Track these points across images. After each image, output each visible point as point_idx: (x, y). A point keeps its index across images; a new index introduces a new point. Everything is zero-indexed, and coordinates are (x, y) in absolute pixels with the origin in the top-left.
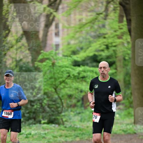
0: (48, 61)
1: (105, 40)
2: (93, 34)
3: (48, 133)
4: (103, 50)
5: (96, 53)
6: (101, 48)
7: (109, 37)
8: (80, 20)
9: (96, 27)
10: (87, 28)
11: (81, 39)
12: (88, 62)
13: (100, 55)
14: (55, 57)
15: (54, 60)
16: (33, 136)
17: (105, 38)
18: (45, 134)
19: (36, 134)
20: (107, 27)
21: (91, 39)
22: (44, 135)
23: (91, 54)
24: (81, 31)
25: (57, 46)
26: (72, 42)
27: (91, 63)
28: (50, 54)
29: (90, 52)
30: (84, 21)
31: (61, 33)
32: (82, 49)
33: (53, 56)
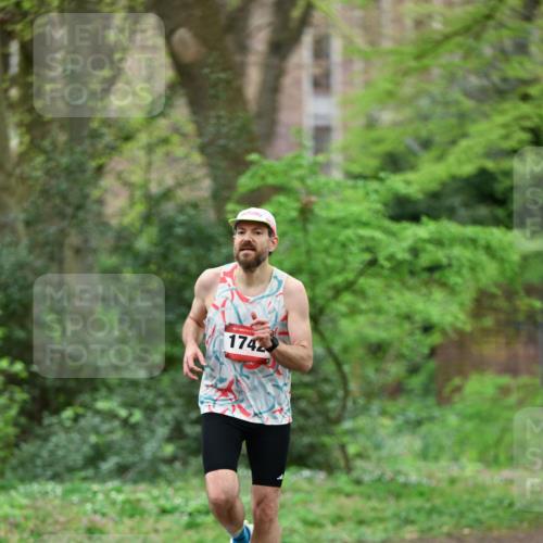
0: (282, 199)
1: (526, 108)
2: (474, 81)
4: (514, 152)
5: (490, 165)
6: (508, 145)
8: (419, 23)
9: (488, 51)
10: (451, 57)
11: (424, 103)
12: (456, 201)
13: (507, 173)
14: (309, 182)
15: (309, 193)
17: (525, 98)
20: (533, 49)
21: (468, 104)
23: (468, 169)
24: (425, 70)
25: (322, 133)
26: (387, 116)
27: (466, 205)
28: (292, 166)
29: (462, 162)
30: (437, 26)
31: (337, 77)
32: (426, 144)
33: (302, 179)
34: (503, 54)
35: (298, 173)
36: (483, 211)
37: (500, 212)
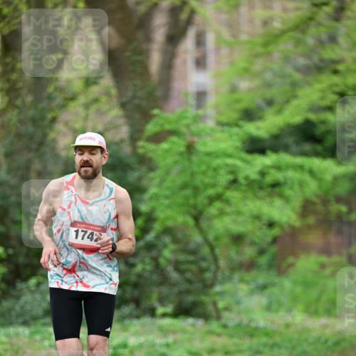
0: (174, 139)
1: (336, 79)
2: (302, 61)
3: (175, 342)
4: (330, 109)
5: (312, 117)
6: (326, 103)
7: (349, 70)
8: (266, 23)
9: (310, 41)
10: (286, 46)
11: (268, 76)
12: (290, 140)
13: (323, 122)
14: (194, 128)
15: (193, 134)
16: (132, 352)
17: (336, 72)
18: (168, 345)
19: (141, 346)
20: (342, 40)
21: (297, 76)
22: (163, 350)
23: (297, 119)
24: (269, 55)
25: (201, 96)
26: (244, 85)
27: (297, 143)
28: (181, 117)
29: (293, 115)
30: (277, 25)
31: (211, 59)
32: (270, 103)
33: (188, 126)
34: (321, 43)
35: (185, 122)
36: (307, 147)
37: (319, 148)
